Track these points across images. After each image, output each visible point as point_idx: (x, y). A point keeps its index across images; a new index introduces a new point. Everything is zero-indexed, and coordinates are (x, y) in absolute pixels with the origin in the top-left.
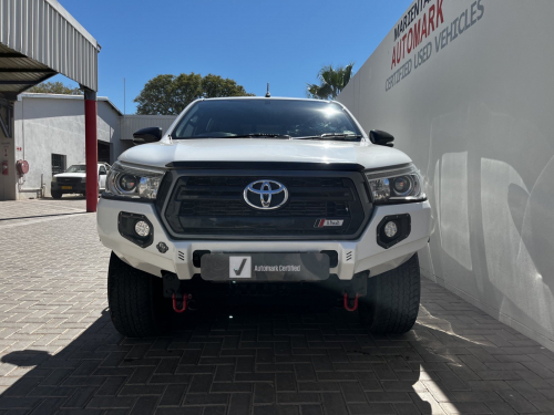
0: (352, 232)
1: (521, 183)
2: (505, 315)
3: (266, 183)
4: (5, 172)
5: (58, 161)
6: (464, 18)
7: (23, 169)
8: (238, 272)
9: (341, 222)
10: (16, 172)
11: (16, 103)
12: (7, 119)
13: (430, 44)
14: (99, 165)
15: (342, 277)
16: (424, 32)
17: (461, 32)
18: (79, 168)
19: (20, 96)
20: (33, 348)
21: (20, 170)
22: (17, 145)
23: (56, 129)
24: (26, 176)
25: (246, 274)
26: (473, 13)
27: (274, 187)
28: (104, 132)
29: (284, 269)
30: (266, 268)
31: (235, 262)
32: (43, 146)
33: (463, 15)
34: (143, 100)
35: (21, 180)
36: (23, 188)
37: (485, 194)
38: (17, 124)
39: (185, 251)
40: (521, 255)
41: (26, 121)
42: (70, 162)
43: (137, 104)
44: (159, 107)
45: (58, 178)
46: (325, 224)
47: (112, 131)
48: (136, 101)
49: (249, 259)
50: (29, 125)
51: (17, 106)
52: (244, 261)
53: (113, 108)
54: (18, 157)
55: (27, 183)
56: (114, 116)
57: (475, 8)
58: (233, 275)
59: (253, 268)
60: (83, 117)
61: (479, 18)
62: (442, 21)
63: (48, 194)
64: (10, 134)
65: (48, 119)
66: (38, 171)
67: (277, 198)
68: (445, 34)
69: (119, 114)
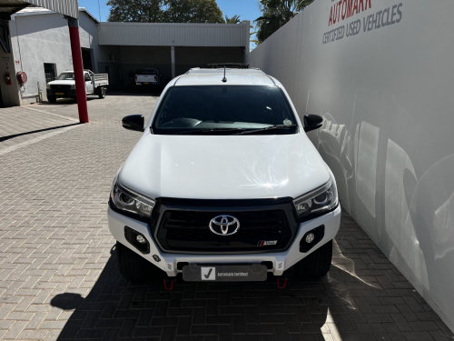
0: (282, 247)
1: (413, 171)
2: (393, 258)
3: (224, 217)
4: (9, 82)
5: (50, 69)
6: (386, 14)
7: (23, 79)
8: (207, 277)
9: (275, 242)
10: (17, 82)
11: (10, 22)
12: (4, 36)
13: (359, 21)
14: (85, 72)
15: (275, 274)
16: (356, 7)
17: (383, 25)
18: (68, 76)
19: (13, 16)
20: (70, 291)
21: (20, 80)
22: (15, 59)
23: (45, 41)
24: (26, 85)
25: (212, 277)
26: (393, 14)
27: (230, 220)
28: (85, 40)
29: (237, 274)
30: (226, 274)
31: (205, 270)
32: (36, 57)
33: (386, 10)
34: (115, 4)
35: (22, 88)
36: (24, 95)
37: (388, 166)
38: (14, 40)
39: (172, 264)
40: (407, 223)
41: (20, 37)
42: (60, 70)
43: (110, 7)
44: (129, 10)
45: (52, 86)
46: (265, 244)
47: (91, 37)
48: (108, 4)
49: (214, 269)
50: (23, 40)
51: (11, 24)
52: (211, 270)
53: (90, 17)
54: (18, 69)
55: (27, 91)
56: (92, 24)
57: (395, 10)
58: (203, 278)
59: (216, 274)
60: (67, 28)
61: (398, 21)
62: (370, 7)
63: (45, 98)
64: (8, 49)
65: (38, 33)
66: (35, 81)
67: (232, 228)
68: (371, 19)
69: (96, 22)
